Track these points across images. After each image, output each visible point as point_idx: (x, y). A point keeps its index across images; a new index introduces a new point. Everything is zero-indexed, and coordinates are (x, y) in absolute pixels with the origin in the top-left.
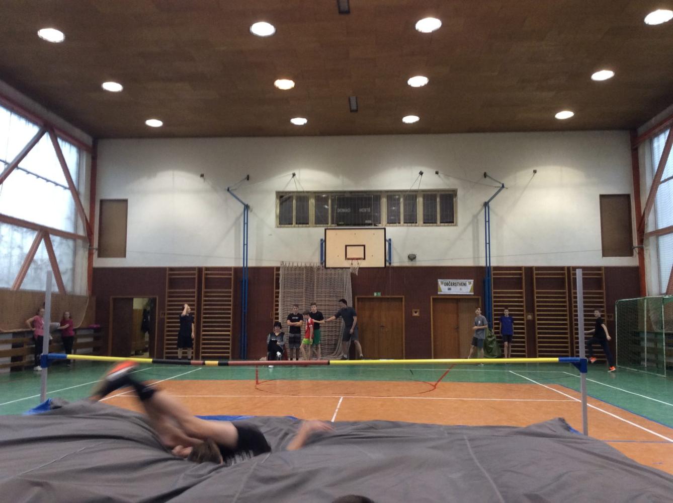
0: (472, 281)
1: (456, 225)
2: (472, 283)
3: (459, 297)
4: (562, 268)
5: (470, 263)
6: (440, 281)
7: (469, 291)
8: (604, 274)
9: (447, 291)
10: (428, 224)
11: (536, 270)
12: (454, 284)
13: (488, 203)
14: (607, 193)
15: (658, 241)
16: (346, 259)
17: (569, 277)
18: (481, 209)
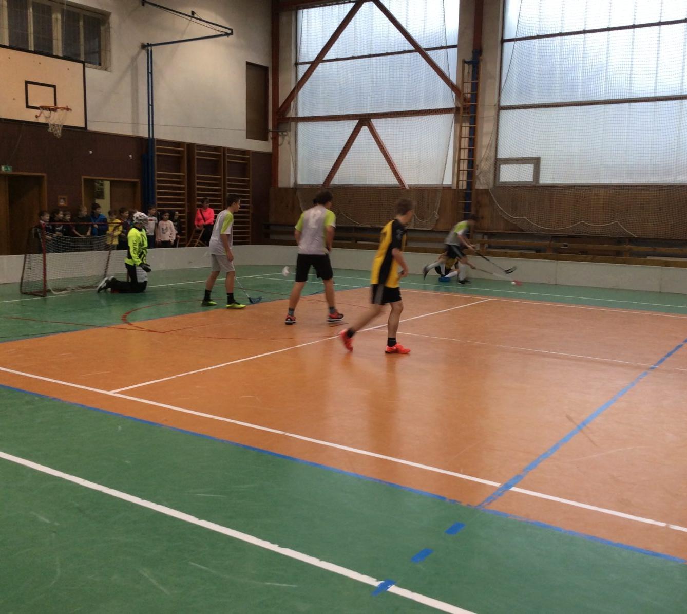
4: (217, 149)
5: (127, 130)
8: (251, 159)
11: (197, 149)
13: (151, 45)
14: (252, 62)
15: (296, 127)
16: (28, 107)
17: (224, 160)
18: (138, 54)
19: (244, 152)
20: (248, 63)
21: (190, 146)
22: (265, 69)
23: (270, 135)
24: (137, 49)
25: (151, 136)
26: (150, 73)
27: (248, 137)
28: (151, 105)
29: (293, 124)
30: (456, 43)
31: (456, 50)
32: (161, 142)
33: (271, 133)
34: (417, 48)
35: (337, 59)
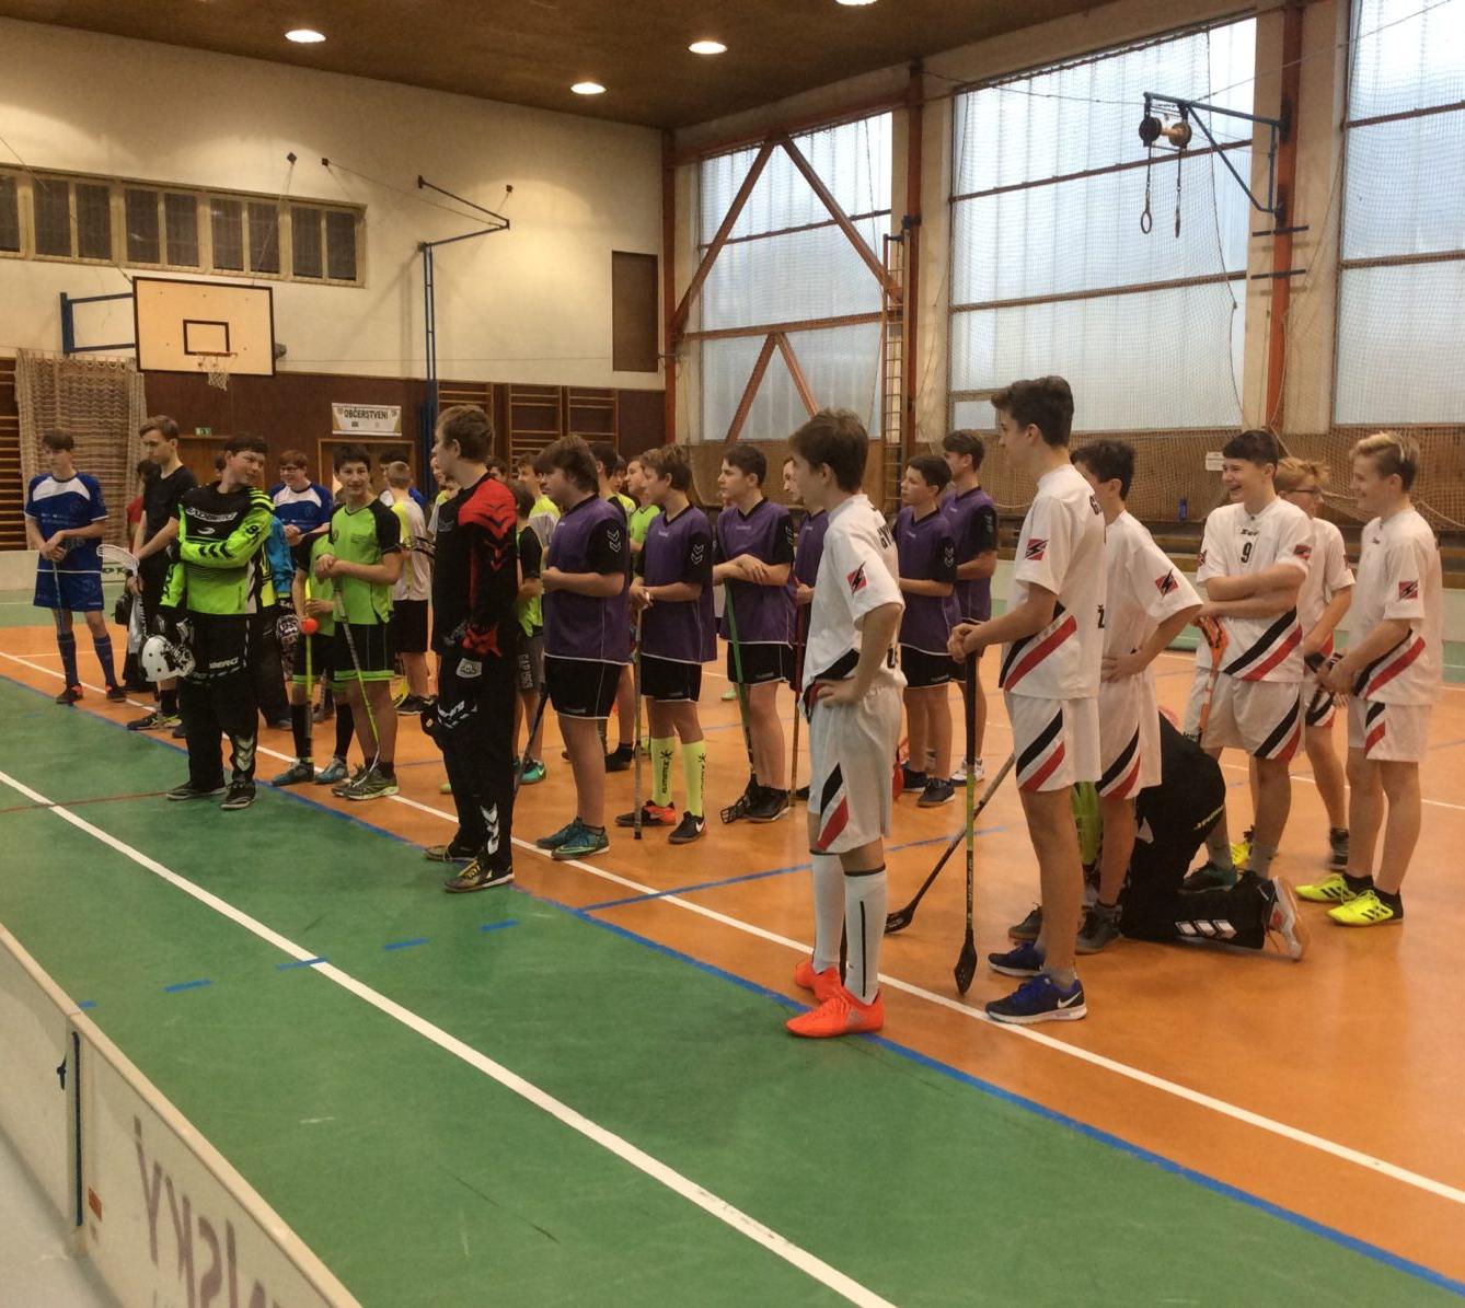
0: (398, 408)
1: (362, 286)
2: (398, 412)
3: (372, 441)
4: (552, 389)
5: (393, 371)
6: (336, 406)
7: (392, 429)
8: (617, 403)
9: (351, 428)
10: (307, 279)
11: (513, 392)
12: (363, 414)
13: (431, 245)
14: (622, 249)
15: (701, 348)
16: (187, 352)
17: (565, 406)
18: (414, 257)
19: (607, 392)
20: (615, 254)
21: (501, 389)
22: (653, 259)
23: (662, 363)
24: (411, 252)
25: (431, 377)
26: (429, 286)
27: (616, 367)
28: (430, 332)
29: (695, 343)
30: (889, 207)
31: (889, 216)
32: (446, 384)
33: (663, 359)
34: (838, 218)
35: (749, 238)
